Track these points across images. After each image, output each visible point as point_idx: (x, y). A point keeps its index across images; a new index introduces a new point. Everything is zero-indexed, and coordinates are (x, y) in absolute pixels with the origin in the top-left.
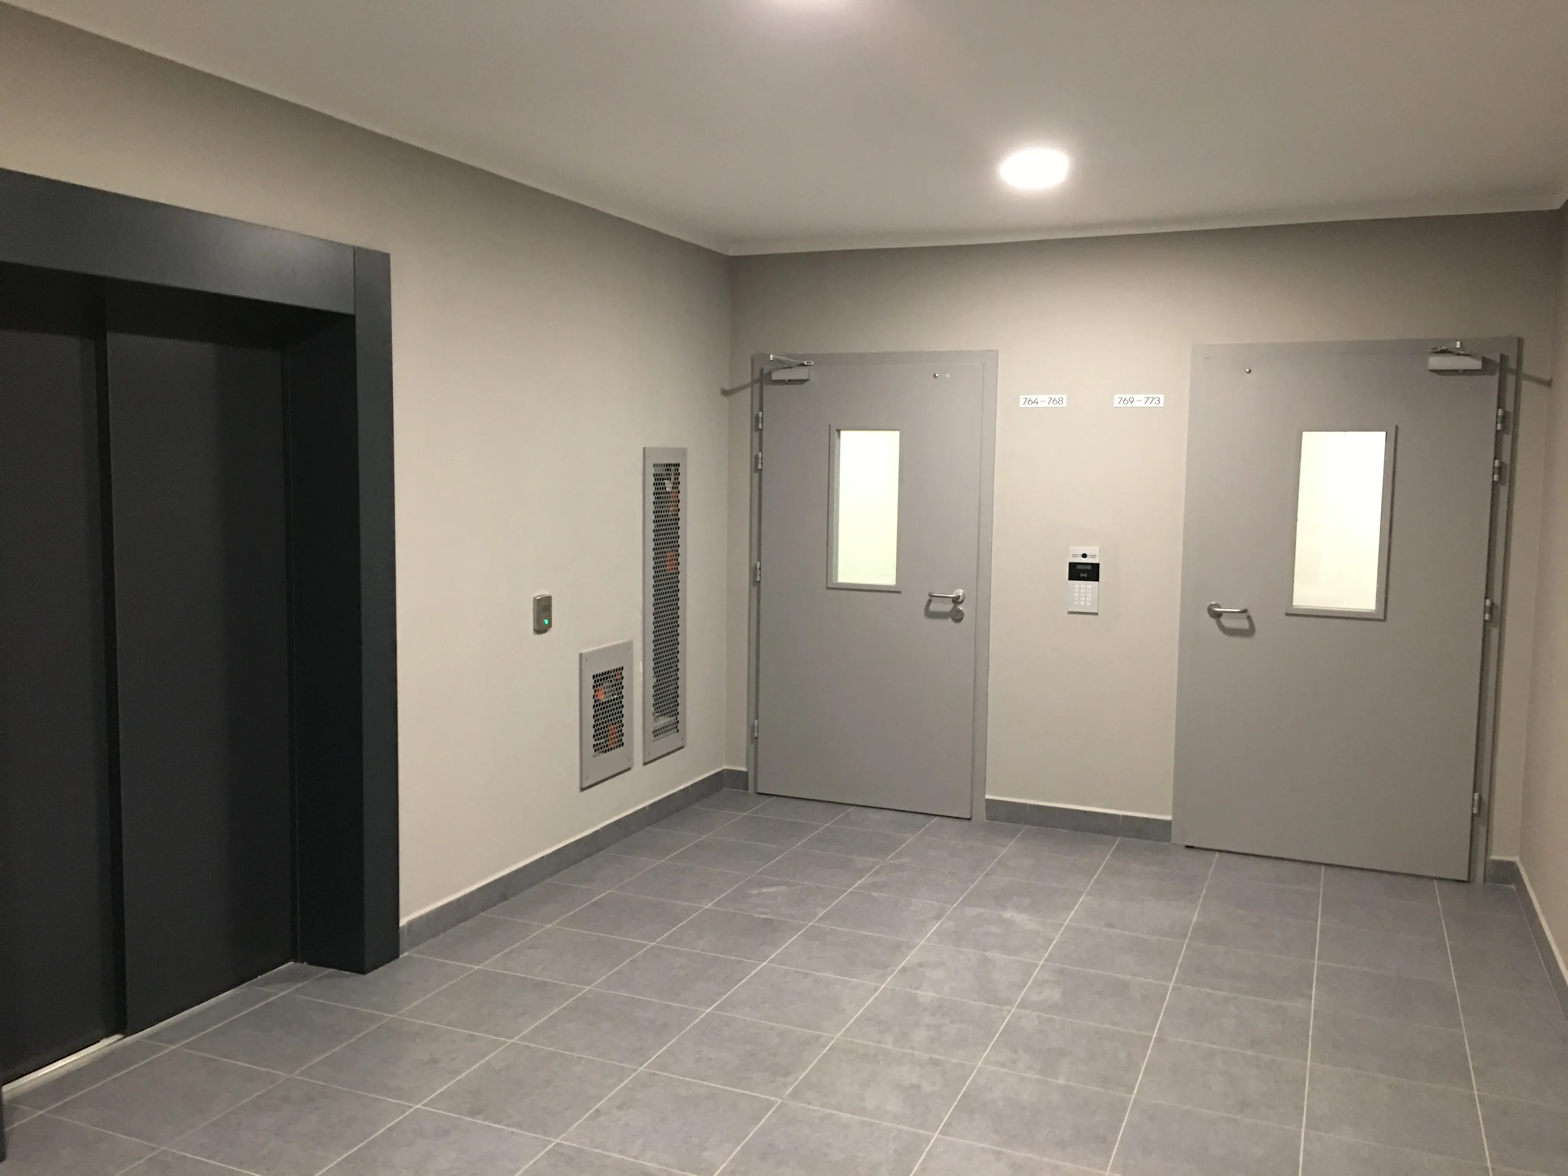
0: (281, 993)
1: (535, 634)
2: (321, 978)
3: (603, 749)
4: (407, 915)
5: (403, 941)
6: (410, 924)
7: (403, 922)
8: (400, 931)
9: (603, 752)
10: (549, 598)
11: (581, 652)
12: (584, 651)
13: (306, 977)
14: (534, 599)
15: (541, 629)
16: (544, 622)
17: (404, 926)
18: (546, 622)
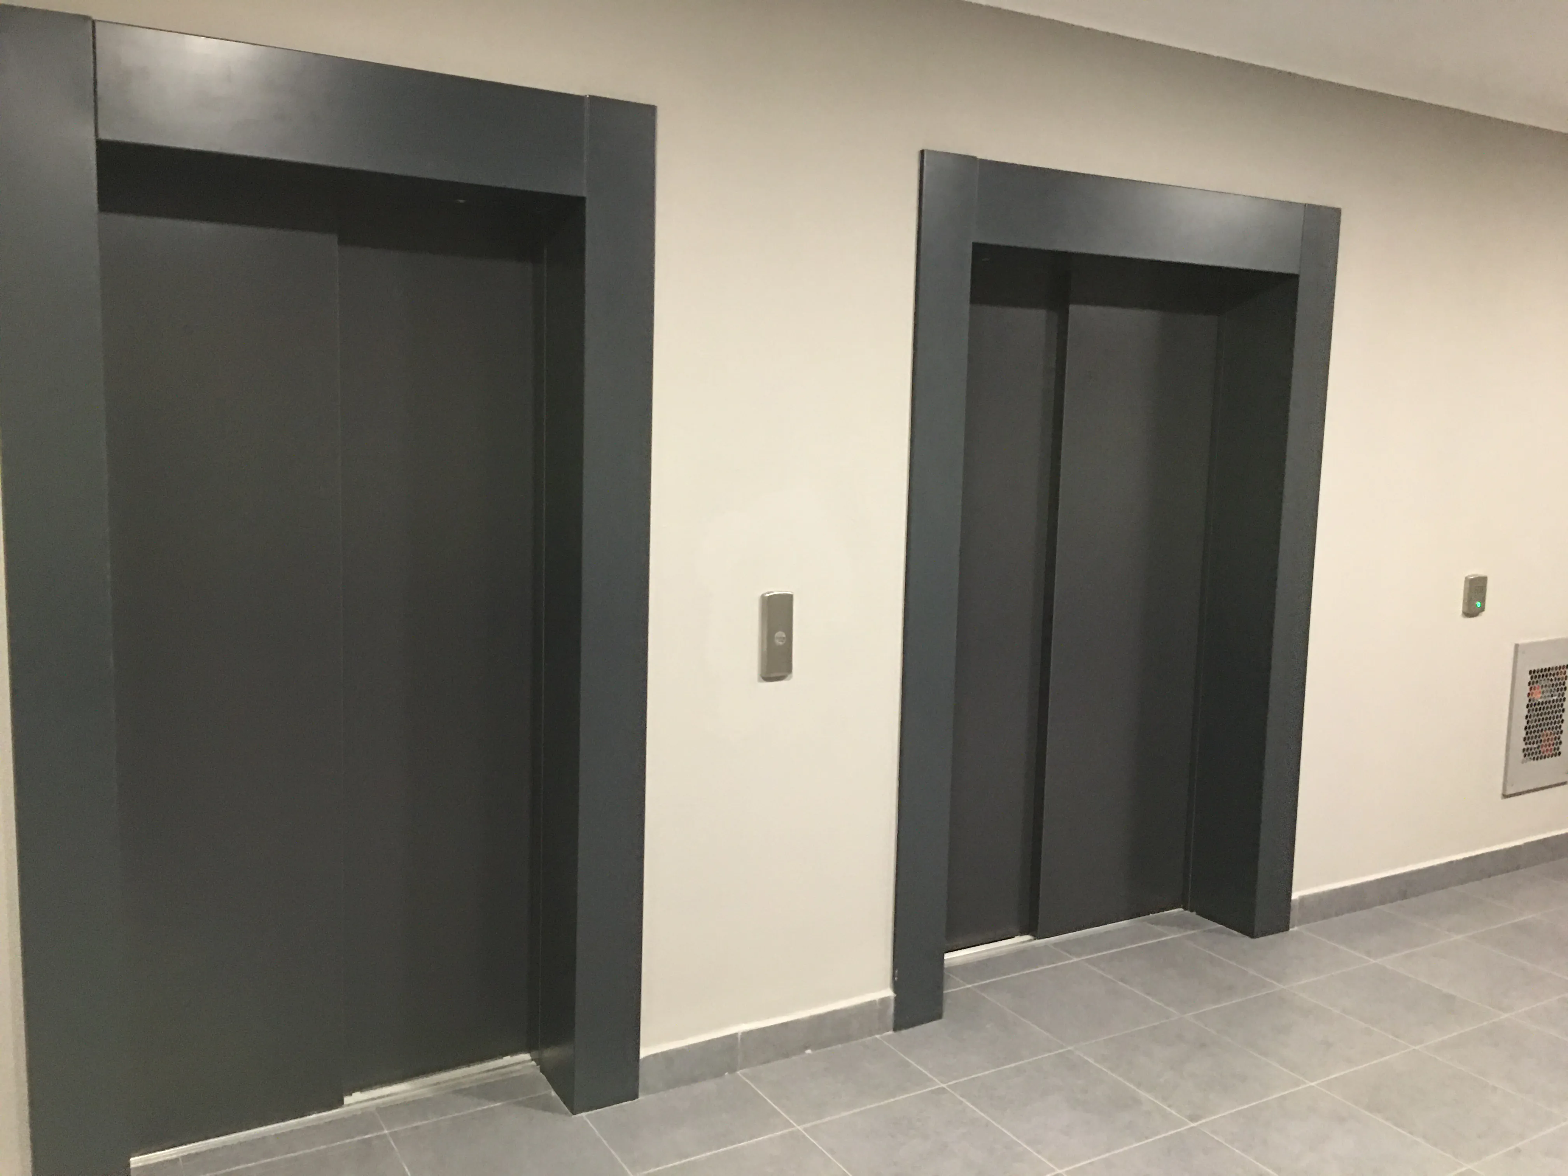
0: (1172, 935)
1: (1464, 617)
2: (1210, 931)
3: (1534, 755)
4: (1298, 890)
5: (1294, 915)
6: (1303, 899)
7: (1295, 896)
8: (1292, 904)
9: (1534, 759)
10: (1484, 580)
11: (1517, 642)
12: (1521, 641)
13: (1195, 926)
14: (1466, 578)
15: (1471, 611)
16: (1477, 605)
17: (1295, 900)
18: (1478, 604)
